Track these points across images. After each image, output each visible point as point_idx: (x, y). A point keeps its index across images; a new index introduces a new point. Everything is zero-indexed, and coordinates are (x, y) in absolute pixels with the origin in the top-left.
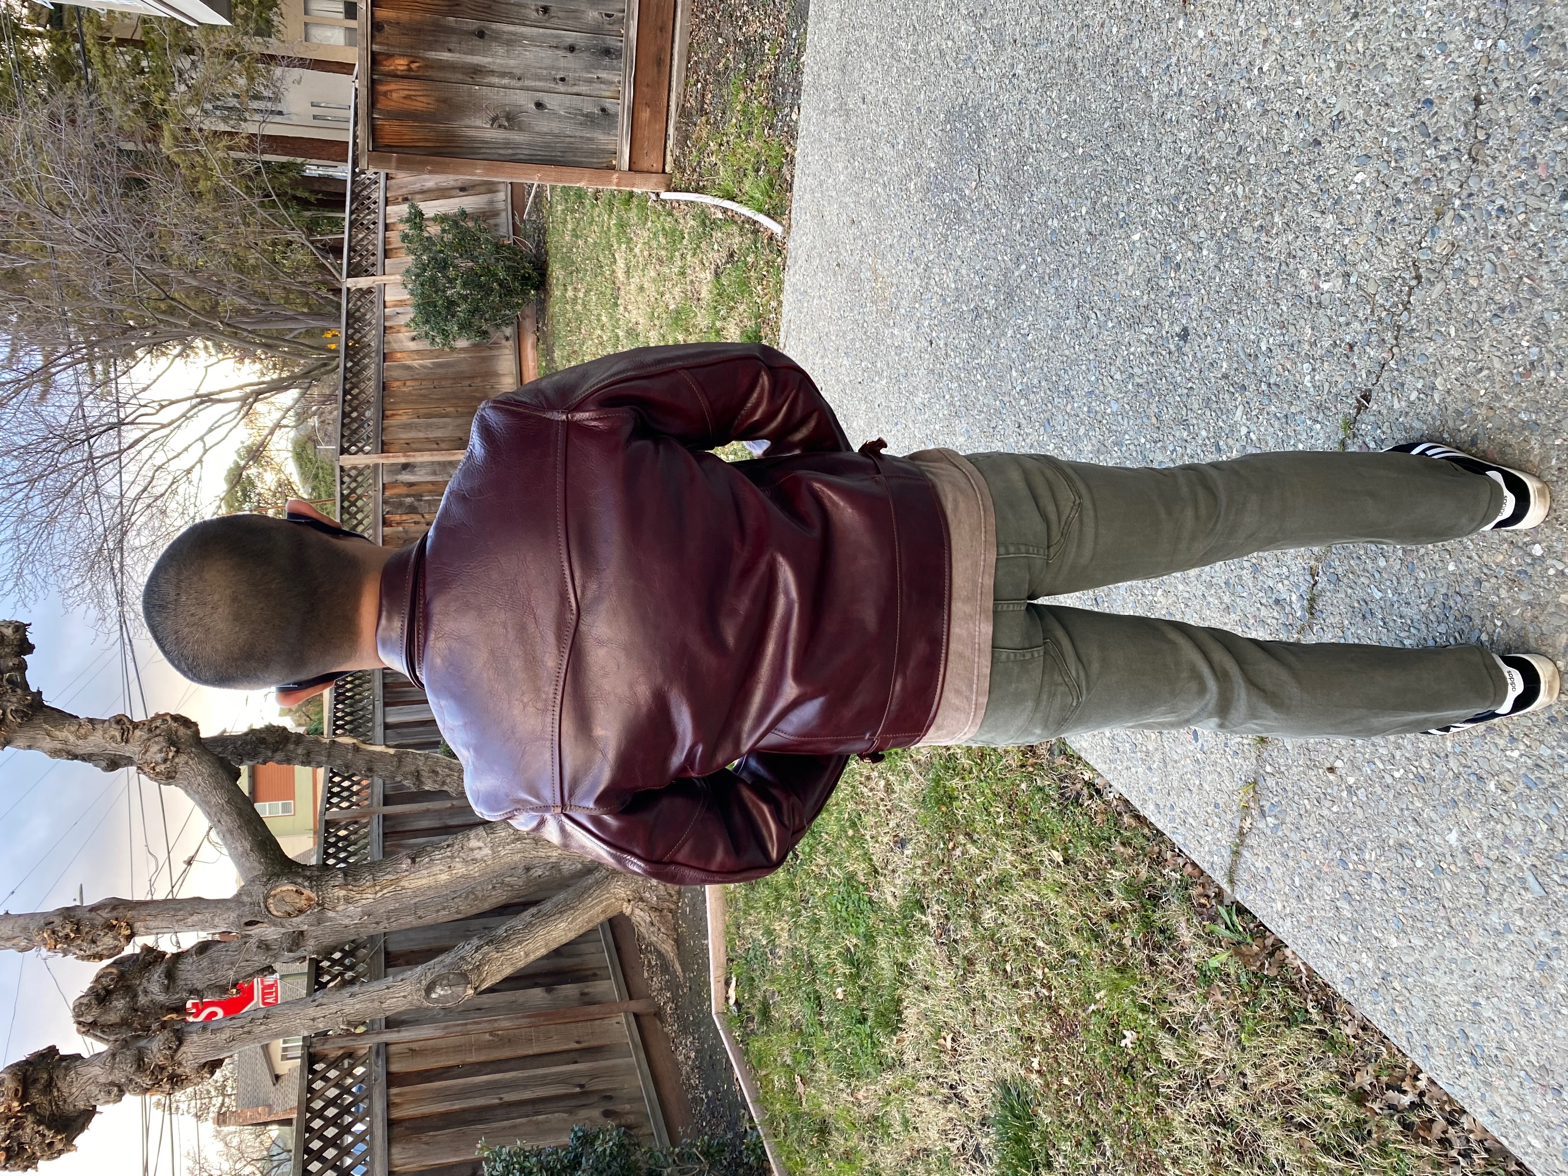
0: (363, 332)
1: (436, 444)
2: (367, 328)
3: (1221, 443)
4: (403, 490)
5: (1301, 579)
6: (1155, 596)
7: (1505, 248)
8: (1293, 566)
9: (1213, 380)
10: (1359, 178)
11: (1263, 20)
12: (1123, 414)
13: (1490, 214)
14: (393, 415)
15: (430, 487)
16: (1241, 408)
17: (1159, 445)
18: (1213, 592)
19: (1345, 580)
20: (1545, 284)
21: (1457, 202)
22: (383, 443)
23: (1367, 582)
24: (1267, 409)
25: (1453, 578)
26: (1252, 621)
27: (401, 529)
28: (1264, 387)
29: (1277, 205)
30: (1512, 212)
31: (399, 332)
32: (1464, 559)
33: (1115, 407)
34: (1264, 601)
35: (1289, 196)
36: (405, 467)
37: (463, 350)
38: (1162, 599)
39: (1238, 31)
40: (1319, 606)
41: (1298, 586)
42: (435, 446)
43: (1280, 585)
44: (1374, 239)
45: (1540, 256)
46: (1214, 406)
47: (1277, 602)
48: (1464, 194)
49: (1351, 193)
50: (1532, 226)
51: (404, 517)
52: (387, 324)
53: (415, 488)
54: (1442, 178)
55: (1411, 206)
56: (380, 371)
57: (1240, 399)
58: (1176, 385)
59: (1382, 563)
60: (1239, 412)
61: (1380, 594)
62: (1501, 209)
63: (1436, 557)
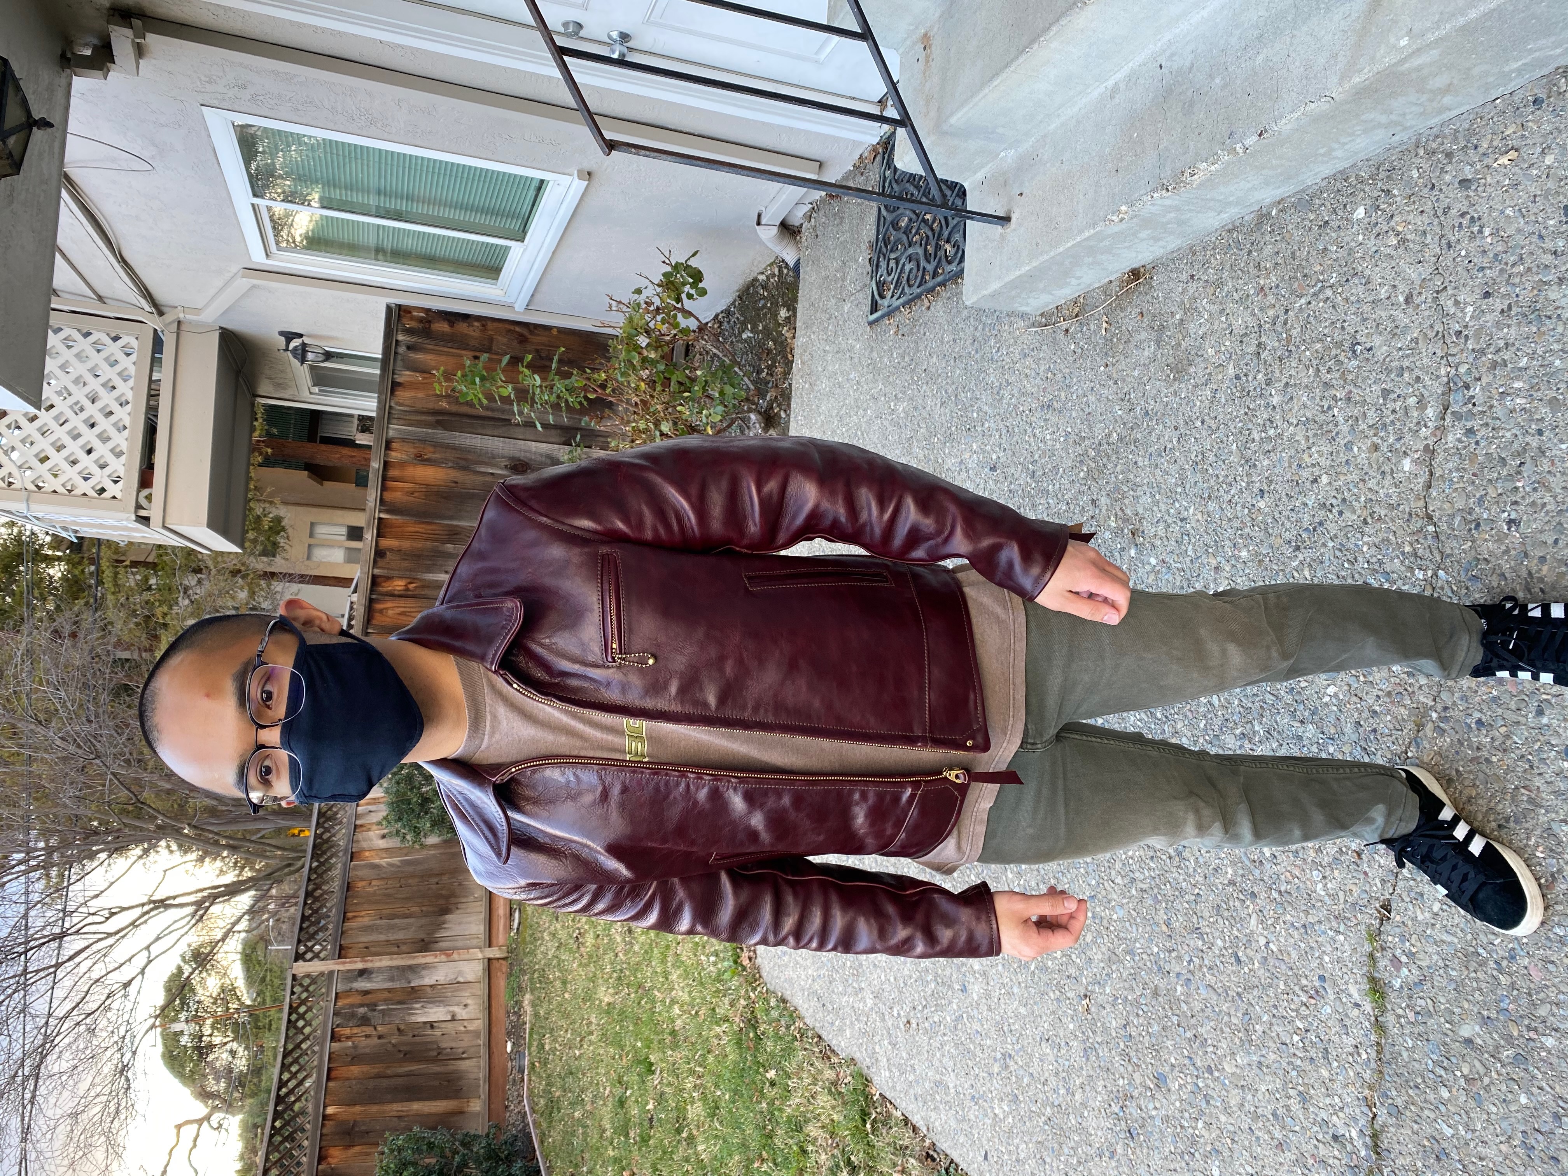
0: (333, 831)
1: (396, 947)
2: (337, 828)
3: (1240, 954)
4: (357, 999)
5: (1358, 1111)
6: (1195, 1128)
7: (1494, 759)
8: (1345, 1096)
9: (1220, 887)
10: (1331, 690)
11: (1210, 550)
12: (1132, 921)
13: (1470, 727)
14: (355, 917)
15: (386, 995)
16: (1254, 916)
17: (1174, 954)
18: (1260, 1124)
19: (1408, 1113)
20: (1544, 795)
21: (1435, 715)
22: (341, 948)
23: (1432, 1116)
24: (1283, 918)
25: (1528, 1112)
26: (1311, 1161)
27: (350, 1044)
28: (1275, 895)
29: (1256, 715)
30: (1491, 726)
31: (369, 830)
32: (1535, 1090)
33: (1121, 913)
34: (1320, 1137)
35: (1265, 706)
36: (362, 973)
37: (434, 846)
38: (1204, 1132)
39: (1188, 560)
40: (1384, 1145)
41: (1356, 1120)
42: (395, 949)
43: (1335, 1118)
44: (1359, 749)
45: (1532, 767)
46: (1226, 914)
47: (1335, 1138)
48: (1439, 707)
49: (1326, 704)
50: (1516, 739)
51: (355, 1030)
52: (358, 822)
53: (369, 996)
54: (1413, 692)
55: (1389, 718)
56: (346, 870)
57: (1251, 907)
58: (1182, 892)
59: (1445, 1094)
60: (1253, 921)
61: (1451, 1131)
62: (1479, 722)
63: (1504, 1088)
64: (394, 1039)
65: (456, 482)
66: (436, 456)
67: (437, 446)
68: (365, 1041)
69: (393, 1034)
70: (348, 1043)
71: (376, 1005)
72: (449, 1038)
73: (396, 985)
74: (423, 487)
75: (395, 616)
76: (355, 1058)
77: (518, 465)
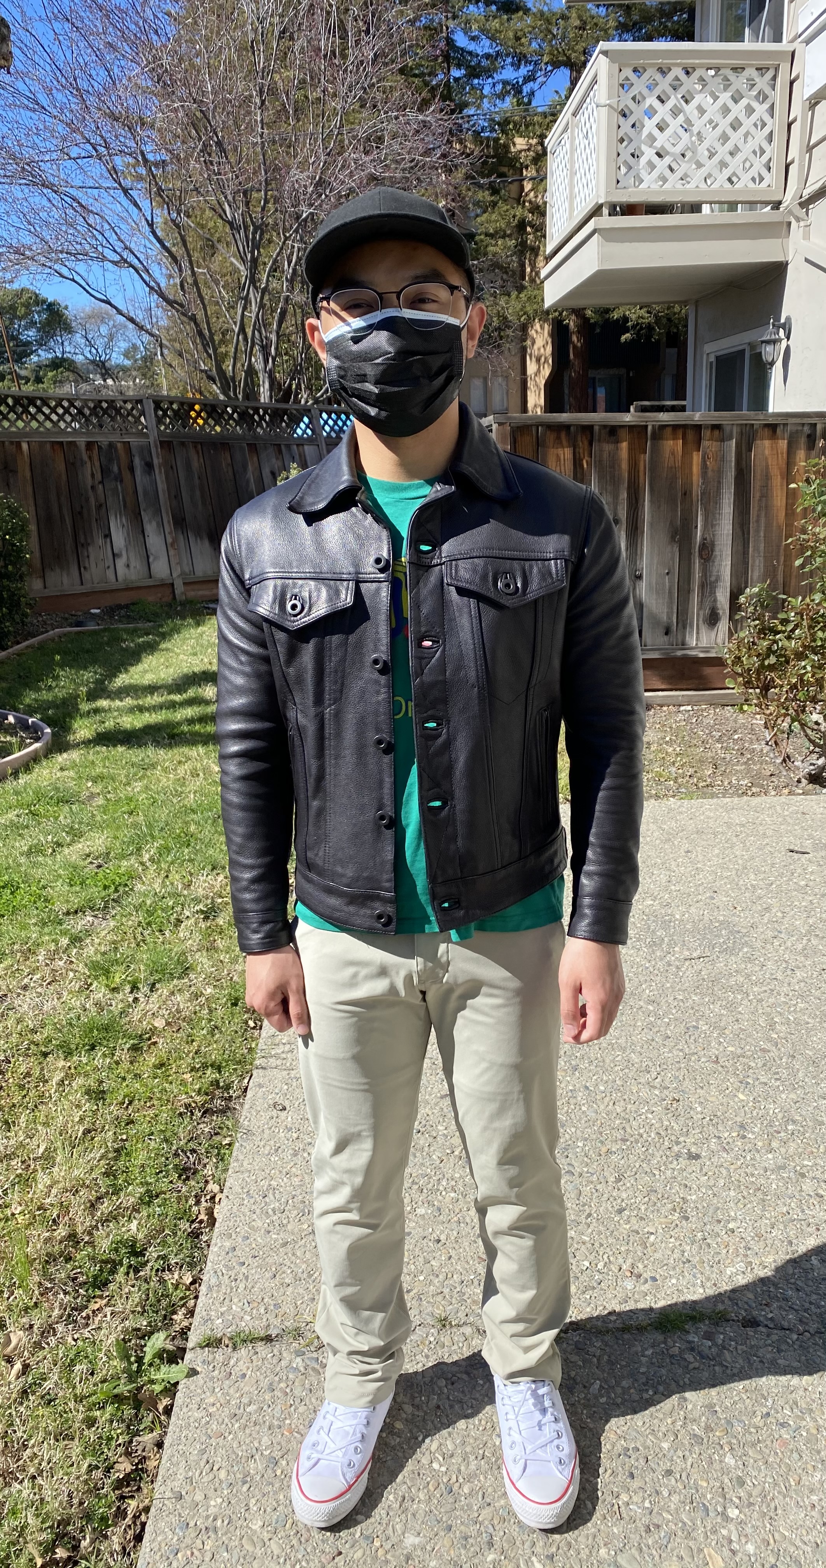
1: (176, 495)
4: (125, 462)
14: (198, 453)
27: (85, 460)
51: (97, 464)
64: (92, 500)
65: (686, 494)
66: (710, 473)
67: (720, 473)
68: (89, 473)
69: (97, 500)
70: (85, 457)
71: (121, 481)
72: (97, 553)
73: (141, 498)
74: (679, 463)
75: (555, 451)
76: (73, 466)
77: (707, 551)
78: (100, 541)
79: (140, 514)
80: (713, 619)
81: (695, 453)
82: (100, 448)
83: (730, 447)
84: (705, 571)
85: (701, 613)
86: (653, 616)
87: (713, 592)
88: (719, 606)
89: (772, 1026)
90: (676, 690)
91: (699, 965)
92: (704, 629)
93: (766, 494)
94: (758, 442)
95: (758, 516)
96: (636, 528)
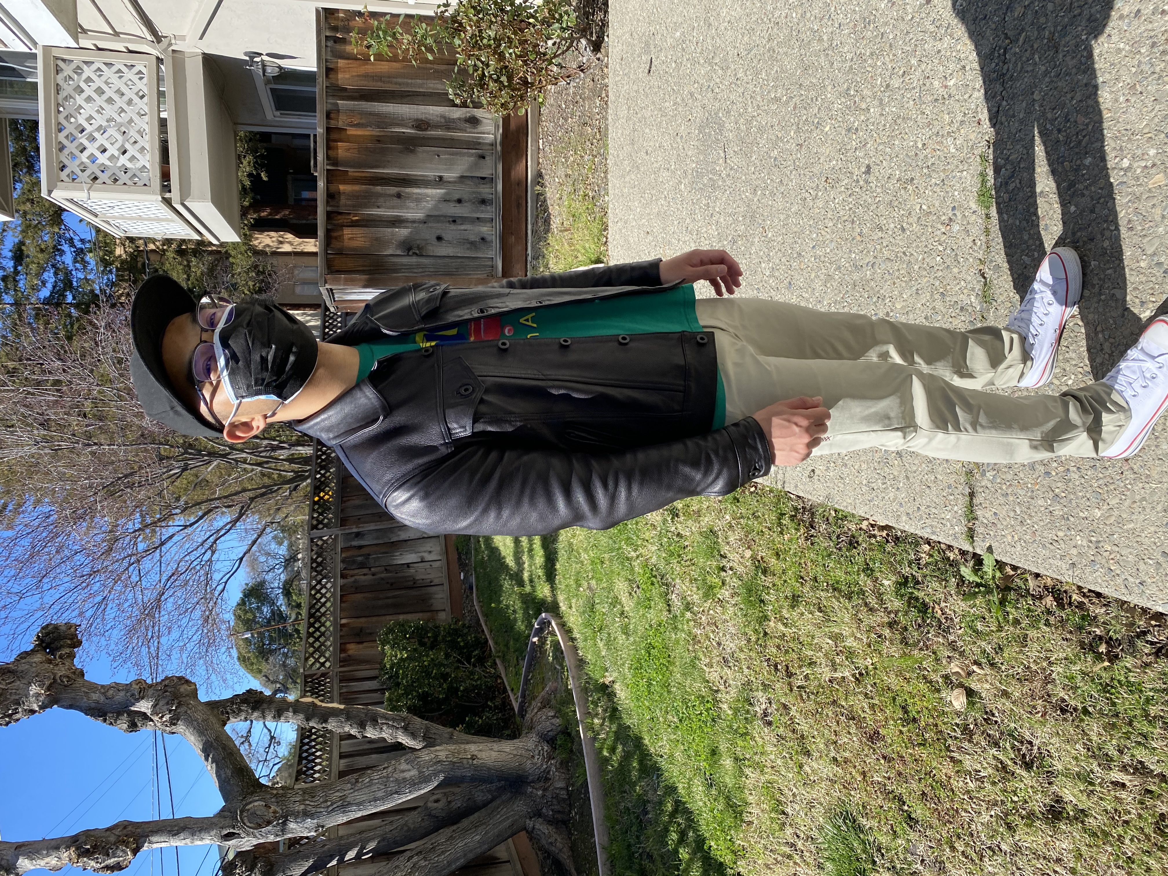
1: (379, 518)
3: (905, 225)
4: (356, 552)
8: (968, 277)
9: (892, 187)
12: (838, 247)
14: (349, 500)
15: (375, 548)
16: (913, 193)
17: (865, 252)
22: (342, 520)
24: (930, 183)
28: (925, 170)
29: (912, 53)
35: (918, 43)
36: (358, 535)
43: (962, 296)
46: (895, 203)
51: (356, 571)
53: (364, 549)
57: (911, 188)
58: (868, 206)
60: (912, 197)
64: (383, 575)
65: (378, 140)
66: (363, 121)
67: (363, 113)
68: (363, 577)
69: (382, 572)
70: (352, 579)
71: (369, 555)
72: (421, 573)
73: (381, 542)
74: (355, 145)
75: (346, 241)
76: (358, 589)
77: (421, 124)
78: (412, 571)
79: (393, 542)
80: (474, 121)
81: (348, 133)
82: (345, 569)
83: (342, 104)
84: (437, 126)
85: (468, 130)
86: (471, 168)
87: (453, 121)
88: (463, 116)
89: (777, 99)
90: (527, 151)
91: (730, 152)
92: (481, 129)
93: (379, 77)
94: (340, 82)
95: (396, 83)
96: (404, 179)
